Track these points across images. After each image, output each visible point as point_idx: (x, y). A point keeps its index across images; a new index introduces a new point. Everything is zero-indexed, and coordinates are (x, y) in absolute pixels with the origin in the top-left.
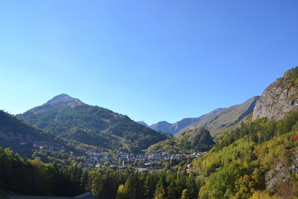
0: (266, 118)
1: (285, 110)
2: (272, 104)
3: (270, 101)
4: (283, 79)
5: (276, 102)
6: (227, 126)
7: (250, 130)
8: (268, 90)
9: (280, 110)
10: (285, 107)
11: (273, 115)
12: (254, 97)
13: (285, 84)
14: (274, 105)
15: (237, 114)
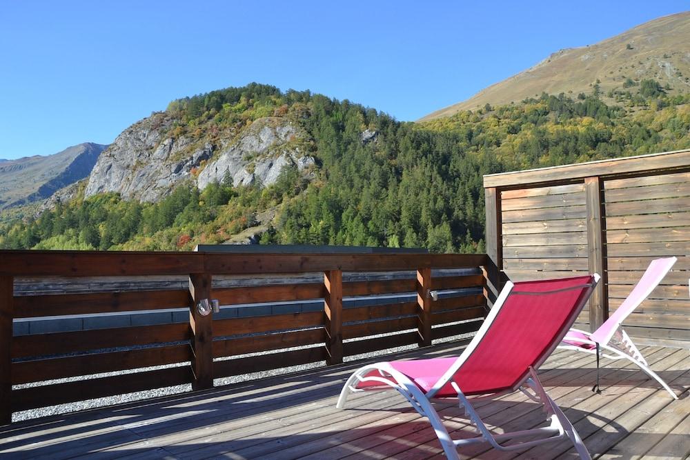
0: (119, 195)
1: (161, 182)
2: (134, 164)
3: (131, 157)
4: (166, 116)
5: (144, 161)
6: (6, 204)
7: (81, 217)
8: (131, 132)
9: (152, 182)
10: (161, 176)
11: (135, 190)
12: (84, 145)
13: (168, 127)
14: (139, 169)
15: (37, 178)
